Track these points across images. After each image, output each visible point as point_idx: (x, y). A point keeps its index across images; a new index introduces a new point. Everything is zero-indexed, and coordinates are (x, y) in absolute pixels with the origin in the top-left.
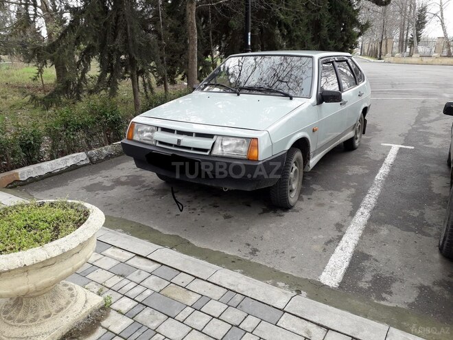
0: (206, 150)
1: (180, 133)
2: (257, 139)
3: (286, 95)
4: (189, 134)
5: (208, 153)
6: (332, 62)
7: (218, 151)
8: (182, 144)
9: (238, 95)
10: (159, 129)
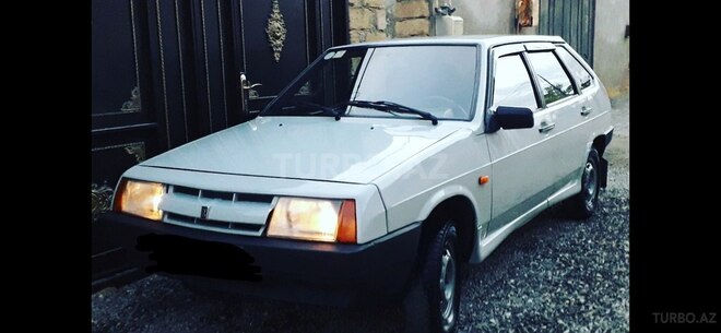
0: (255, 227)
1: (210, 194)
2: (353, 200)
3: (426, 117)
4: (226, 196)
5: (259, 233)
6: (520, 54)
7: (278, 228)
8: (211, 216)
9: (338, 119)
10: (171, 189)
